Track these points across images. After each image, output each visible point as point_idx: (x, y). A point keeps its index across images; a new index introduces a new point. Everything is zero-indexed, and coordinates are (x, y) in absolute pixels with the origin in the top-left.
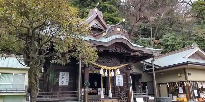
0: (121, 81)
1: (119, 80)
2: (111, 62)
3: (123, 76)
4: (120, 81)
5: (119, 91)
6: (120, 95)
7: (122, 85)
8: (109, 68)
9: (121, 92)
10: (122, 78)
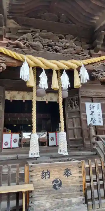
0: (99, 115)
1: (92, 113)
2: (59, 48)
3: (102, 105)
4: (96, 116)
5: (94, 136)
6: (95, 147)
7: (102, 124)
8: (53, 64)
9: (98, 139)
10: (100, 110)
